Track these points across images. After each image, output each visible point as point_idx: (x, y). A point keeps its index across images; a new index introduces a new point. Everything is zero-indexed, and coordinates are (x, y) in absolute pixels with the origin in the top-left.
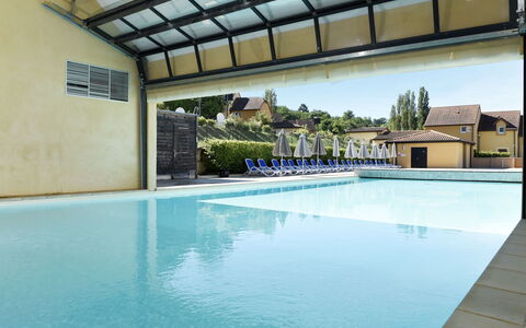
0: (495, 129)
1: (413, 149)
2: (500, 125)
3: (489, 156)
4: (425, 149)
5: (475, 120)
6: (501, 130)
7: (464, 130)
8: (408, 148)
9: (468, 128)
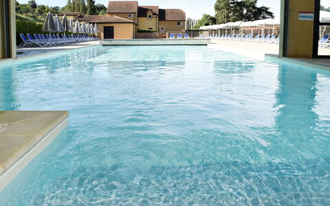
0: (146, 16)
1: (104, 27)
2: (149, 13)
3: (145, 31)
4: (113, 27)
5: (136, 10)
6: (150, 17)
7: (130, 16)
8: (102, 27)
9: (132, 15)
